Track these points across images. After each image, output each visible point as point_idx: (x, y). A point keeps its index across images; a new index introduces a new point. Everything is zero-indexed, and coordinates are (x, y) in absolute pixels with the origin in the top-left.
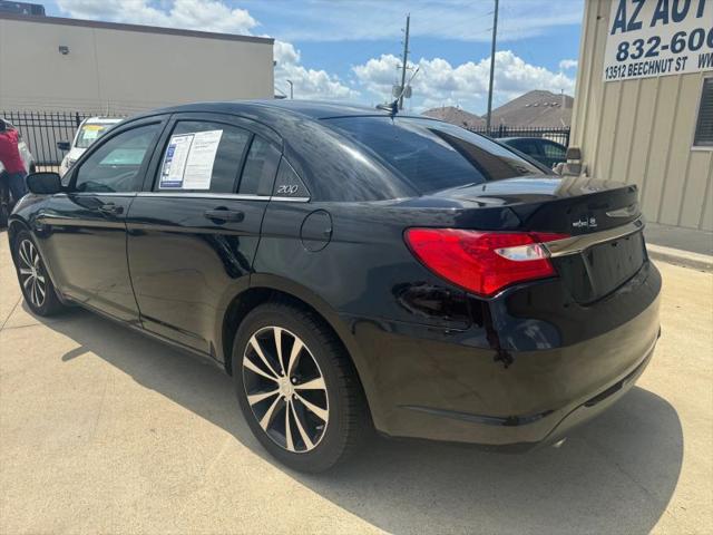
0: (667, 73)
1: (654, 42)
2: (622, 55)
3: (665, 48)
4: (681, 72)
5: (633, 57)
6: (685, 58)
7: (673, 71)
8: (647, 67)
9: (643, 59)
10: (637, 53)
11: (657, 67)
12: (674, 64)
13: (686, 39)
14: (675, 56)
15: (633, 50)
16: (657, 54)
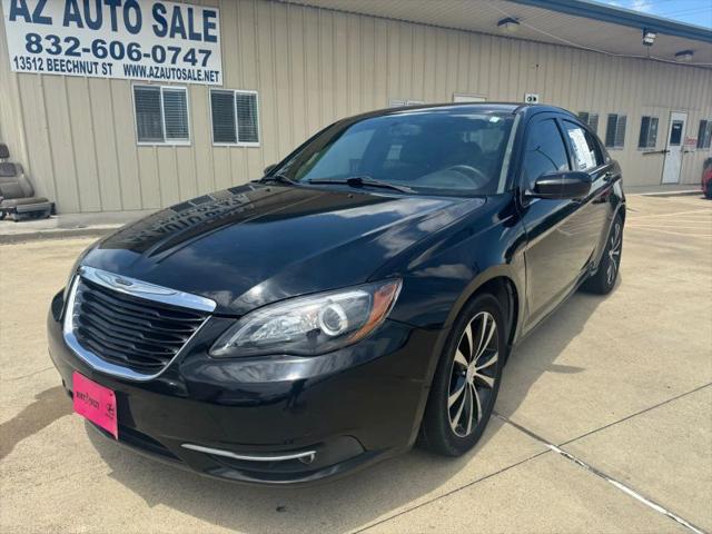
0: (93, 74)
1: (72, 43)
2: (34, 47)
3: (86, 50)
4: (108, 76)
5: (49, 51)
6: (110, 65)
7: (100, 74)
8: (71, 66)
9: (62, 56)
10: (54, 49)
11: (82, 67)
12: (100, 68)
13: (107, 47)
14: (100, 61)
15: (46, 44)
16: (78, 54)
